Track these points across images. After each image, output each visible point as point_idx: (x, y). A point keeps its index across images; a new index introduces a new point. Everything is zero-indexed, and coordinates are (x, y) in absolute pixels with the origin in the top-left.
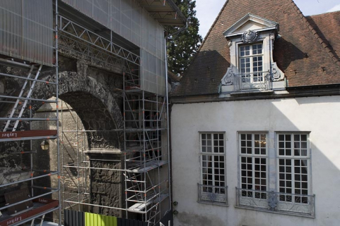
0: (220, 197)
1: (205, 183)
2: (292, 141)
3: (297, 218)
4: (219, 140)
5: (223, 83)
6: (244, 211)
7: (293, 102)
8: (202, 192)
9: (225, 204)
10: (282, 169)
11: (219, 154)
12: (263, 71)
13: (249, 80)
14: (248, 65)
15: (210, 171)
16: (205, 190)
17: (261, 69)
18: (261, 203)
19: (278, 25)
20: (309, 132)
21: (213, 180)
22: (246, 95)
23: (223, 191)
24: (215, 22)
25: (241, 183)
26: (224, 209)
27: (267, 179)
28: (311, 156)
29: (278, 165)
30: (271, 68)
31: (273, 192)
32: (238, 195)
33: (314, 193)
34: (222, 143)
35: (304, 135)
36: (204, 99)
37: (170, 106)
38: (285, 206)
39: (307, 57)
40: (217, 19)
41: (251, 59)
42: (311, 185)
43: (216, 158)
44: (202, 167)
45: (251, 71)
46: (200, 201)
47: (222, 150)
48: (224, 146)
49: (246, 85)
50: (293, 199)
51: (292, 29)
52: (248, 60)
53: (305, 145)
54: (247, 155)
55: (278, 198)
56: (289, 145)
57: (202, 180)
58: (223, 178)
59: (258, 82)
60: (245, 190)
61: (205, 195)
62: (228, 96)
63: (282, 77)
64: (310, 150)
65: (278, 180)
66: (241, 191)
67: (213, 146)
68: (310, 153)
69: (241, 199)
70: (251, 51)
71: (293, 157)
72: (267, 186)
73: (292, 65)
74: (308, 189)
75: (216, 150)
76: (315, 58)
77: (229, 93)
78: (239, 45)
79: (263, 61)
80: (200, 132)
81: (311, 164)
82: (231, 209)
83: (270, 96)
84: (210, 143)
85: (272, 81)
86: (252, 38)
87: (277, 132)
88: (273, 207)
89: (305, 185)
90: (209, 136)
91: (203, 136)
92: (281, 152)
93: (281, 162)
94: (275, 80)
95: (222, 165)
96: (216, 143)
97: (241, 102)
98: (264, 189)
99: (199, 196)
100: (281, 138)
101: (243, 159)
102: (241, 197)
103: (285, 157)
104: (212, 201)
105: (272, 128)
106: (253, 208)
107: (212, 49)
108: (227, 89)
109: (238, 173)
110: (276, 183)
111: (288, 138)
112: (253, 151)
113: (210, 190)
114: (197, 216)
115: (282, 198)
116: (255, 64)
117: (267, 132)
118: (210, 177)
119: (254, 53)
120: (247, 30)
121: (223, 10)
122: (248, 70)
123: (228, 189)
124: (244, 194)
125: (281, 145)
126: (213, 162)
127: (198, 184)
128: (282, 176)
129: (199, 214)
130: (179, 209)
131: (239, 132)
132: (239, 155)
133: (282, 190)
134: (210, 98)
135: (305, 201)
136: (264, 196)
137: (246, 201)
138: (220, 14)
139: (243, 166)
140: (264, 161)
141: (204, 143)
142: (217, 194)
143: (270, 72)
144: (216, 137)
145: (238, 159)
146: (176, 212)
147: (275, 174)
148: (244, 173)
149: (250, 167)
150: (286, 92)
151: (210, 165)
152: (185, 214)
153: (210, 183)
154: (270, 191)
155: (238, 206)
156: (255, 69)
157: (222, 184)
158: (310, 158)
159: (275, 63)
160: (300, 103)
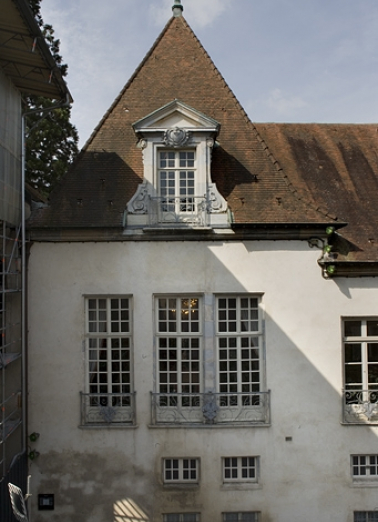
0: (123, 412)
1: (93, 389)
2: (238, 309)
3: (245, 431)
4: (120, 309)
5: (130, 209)
6: (164, 431)
7: (238, 247)
8: (88, 408)
9: (131, 423)
10: (223, 354)
11: (121, 334)
12: (196, 194)
13: (173, 209)
14: (172, 183)
15: (103, 367)
16: (93, 402)
17: (191, 191)
18: (192, 414)
19: (219, 127)
20: (261, 295)
21: (110, 384)
22: (169, 232)
23: (126, 402)
24: (115, 105)
25: (158, 384)
26: (130, 433)
27: (200, 372)
28: (264, 331)
29: (218, 349)
30: (208, 191)
31: (210, 394)
32: (153, 405)
33: (269, 387)
34: (125, 315)
35: (254, 299)
36: (95, 235)
37: (28, 246)
38: (229, 414)
39: (256, 180)
40: (118, 100)
41: (177, 174)
42: (265, 376)
43: (115, 343)
44: (88, 361)
45: (177, 193)
46: (85, 424)
47: (125, 328)
48: (130, 321)
49: (168, 217)
50: (240, 401)
51: (234, 136)
52: (172, 175)
53: (255, 314)
54: (168, 334)
55: (218, 402)
56: (233, 315)
57: (88, 384)
58: (126, 378)
59: (187, 213)
60: (166, 396)
61: (94, 413)
62: (139, 232)
63: (225, 208)
64: (263, 322)
65: (218, 372)
66: (158, 397)
67: (109, 321)
68: (264, 326)
69: (158, 411)
70: (177, 161)
71: (238, 333)
72: (201, 384)
73: (237, 191)
74: (261, 383)
75: (115, 328)
76: (266, 183)
77: (139, 227)
78: (158, 149)
79: (196, 179)
80: (85, 296)
81: (264, 343)
82: (143, 432)
83: (206, 236)
84: (103, 315)
85: (209, 212)
86: (180, 140)
87: (216, 295)
88: (211, 418)
89: (256, 377)
90: (103, 303)
91: (92, 304)
92: (222, 328)
93: (223, 342)
94: (213, 211)
95: (126, 355)
96: (114, 316)
97: (160, 243)
98: (196, 389)
99: (83, 416)
100: (222, 303)
101: (163, 342)
102: (159, 409)
103: (228, 334)
104: (108, 423)
105: (209, 288)
106: (178, 425)
107: (109, 151)
108: (137, 220)
109: (155, 367)
110: (215, 377)
111: (233, 303)
112: (179, 327)
113: (104, 402)
114: (77, 455)
115: (224, 402)
116: (182, 183)
117: (201, 295)
118: (104, 378)
119: (182, 164)
120: (174, 126)
121: (127, 87)
122: (172, 192)
123: (138, 397)
124: (163, 402)
125: (222, 315)
126: (109, 349)
127: (81, 393)
128: (223, 366)
129: (82, 451)
130: (41, 447)
131: (155, 295)
132: (155, 335)
133: (223, 389)
134: (106, 235)
135: (256, 401)
136: (195, 402)
137: (167, 413)
138: (123, 92)
139: (163, 354)
140: (195, 342)
141: (92, 315)
142: (116, 407)
143: (207, 199)
144: (114, 304)
145: (154, 343)
146: (34, 455)
147: (213, 364)
148: (163, 366)
149: (173, 355)
150: (230, 232)
151: (103, 355)
152: (53, 455)
153: (104, 389)
154: (206, 392)
155: (155, 425)
156: (182, 191)
157: (127, 389)
158: (263, 334)
159: (214, 184)
160: (250, 249)
